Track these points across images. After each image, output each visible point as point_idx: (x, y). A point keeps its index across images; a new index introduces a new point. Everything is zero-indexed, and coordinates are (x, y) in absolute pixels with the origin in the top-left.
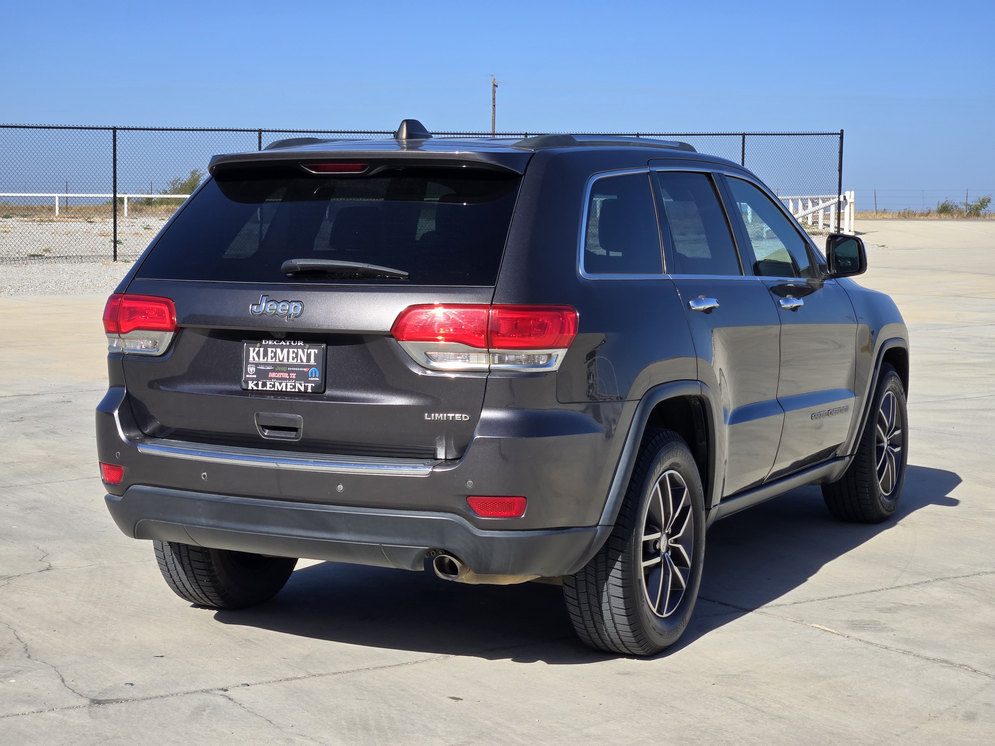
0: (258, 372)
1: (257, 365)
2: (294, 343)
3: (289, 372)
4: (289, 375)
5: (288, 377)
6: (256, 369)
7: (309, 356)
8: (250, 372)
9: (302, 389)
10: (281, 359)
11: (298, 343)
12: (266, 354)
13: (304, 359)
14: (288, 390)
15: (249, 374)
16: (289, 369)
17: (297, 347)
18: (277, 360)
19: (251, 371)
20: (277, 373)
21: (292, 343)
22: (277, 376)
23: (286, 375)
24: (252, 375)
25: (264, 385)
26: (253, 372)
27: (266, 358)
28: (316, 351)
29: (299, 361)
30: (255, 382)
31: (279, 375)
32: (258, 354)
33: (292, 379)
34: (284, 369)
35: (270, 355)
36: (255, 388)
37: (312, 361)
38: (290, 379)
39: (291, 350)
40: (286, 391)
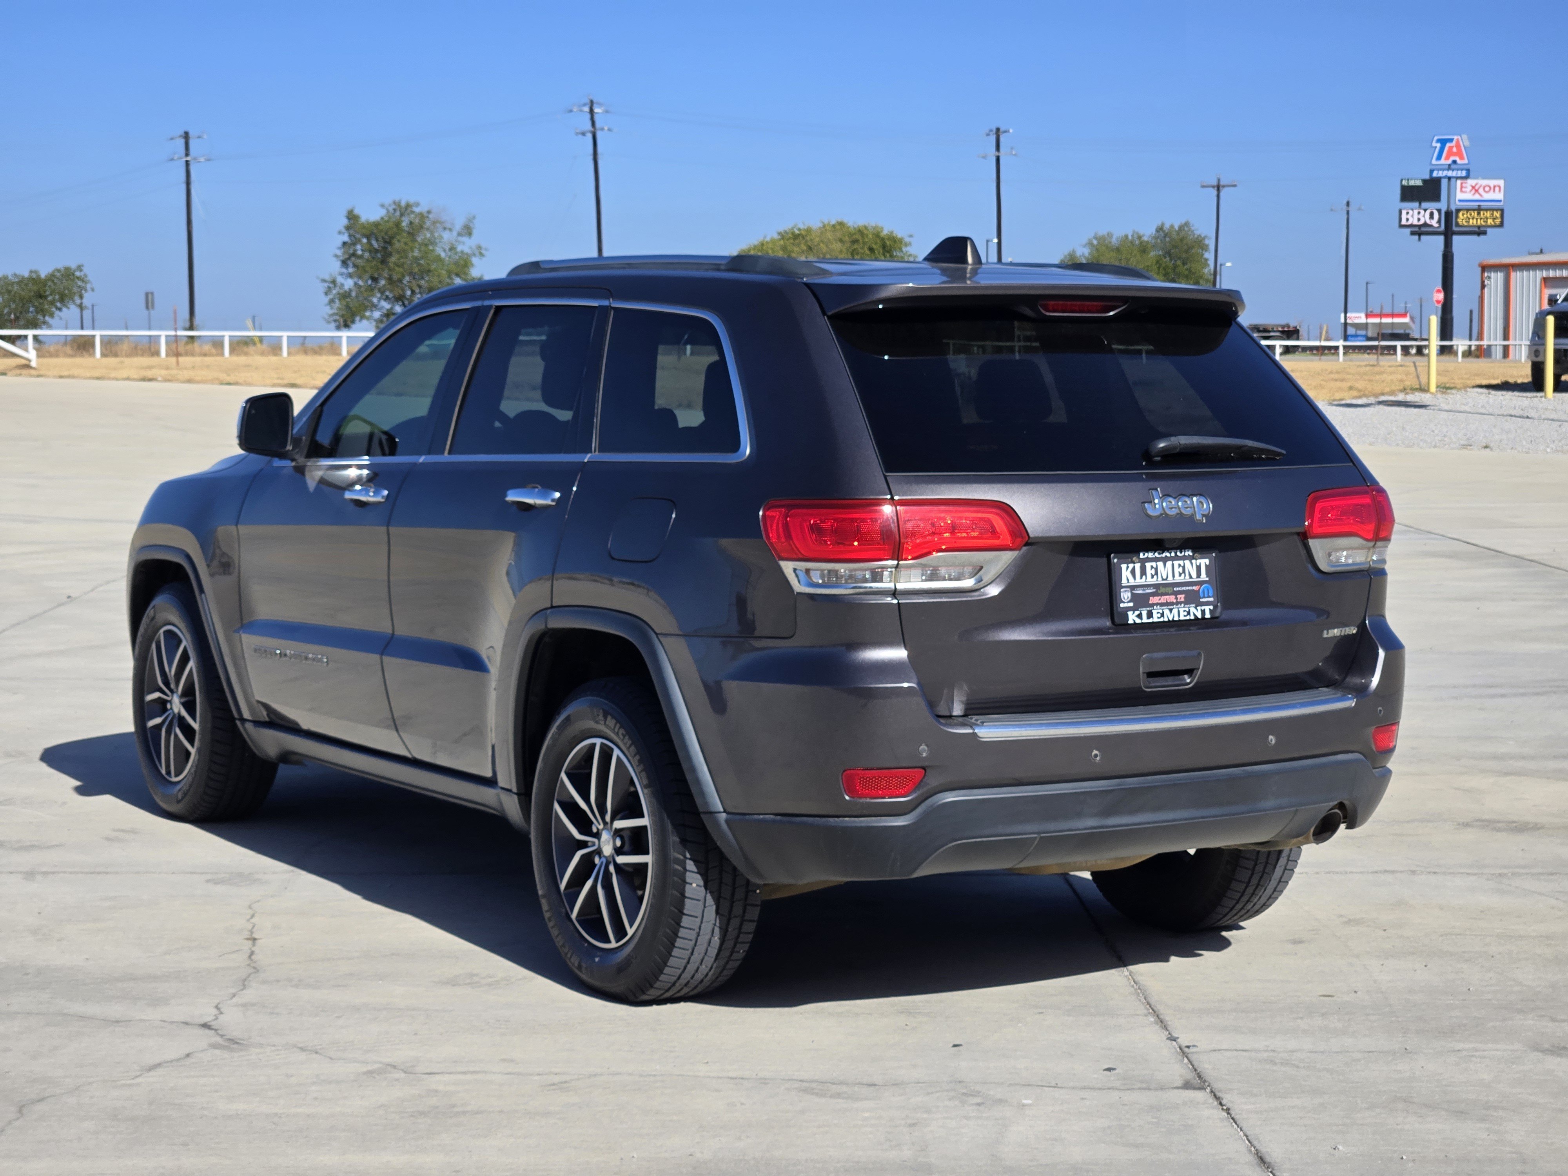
0: (1134, 598)
1: (1133, 588)
2: (1181, 552)
3: (1176, 594)
4: (1176, 598)
5: (1175, 601)
6: (1133, 594)
7: (1199, 568)
8: (1124, 598)
9: (1199, 616)
10: (1165, 577)
11: (1185, 552)
12: (1143, 572)
13: (1194, 575)
14: (1182, 618)
15: (1124, 603)
16: (1175, 589)
17: (1184, 558)
18: (1160, 579)
19: (1126, 598)
20: (1160, 597)
21: (1178, 554)
22: (1160, 602)
23: (1172, 598)
24: (1128, 602)
25: (1150, 615)
26: (1128, 598)
27: (1144, 577)
28: (1207, 561)
29: (1187, 577)
30: (1137, 613)
31: (1163, 599)
32: (1133, 572)
33: (1181, 603)
34: (1169, 590)
35: (1149, 571)
36: (1138, 621)
37: (1204, 577)
38: (1177, 603)
39: (1176, 563)
40: (1179, 621)
